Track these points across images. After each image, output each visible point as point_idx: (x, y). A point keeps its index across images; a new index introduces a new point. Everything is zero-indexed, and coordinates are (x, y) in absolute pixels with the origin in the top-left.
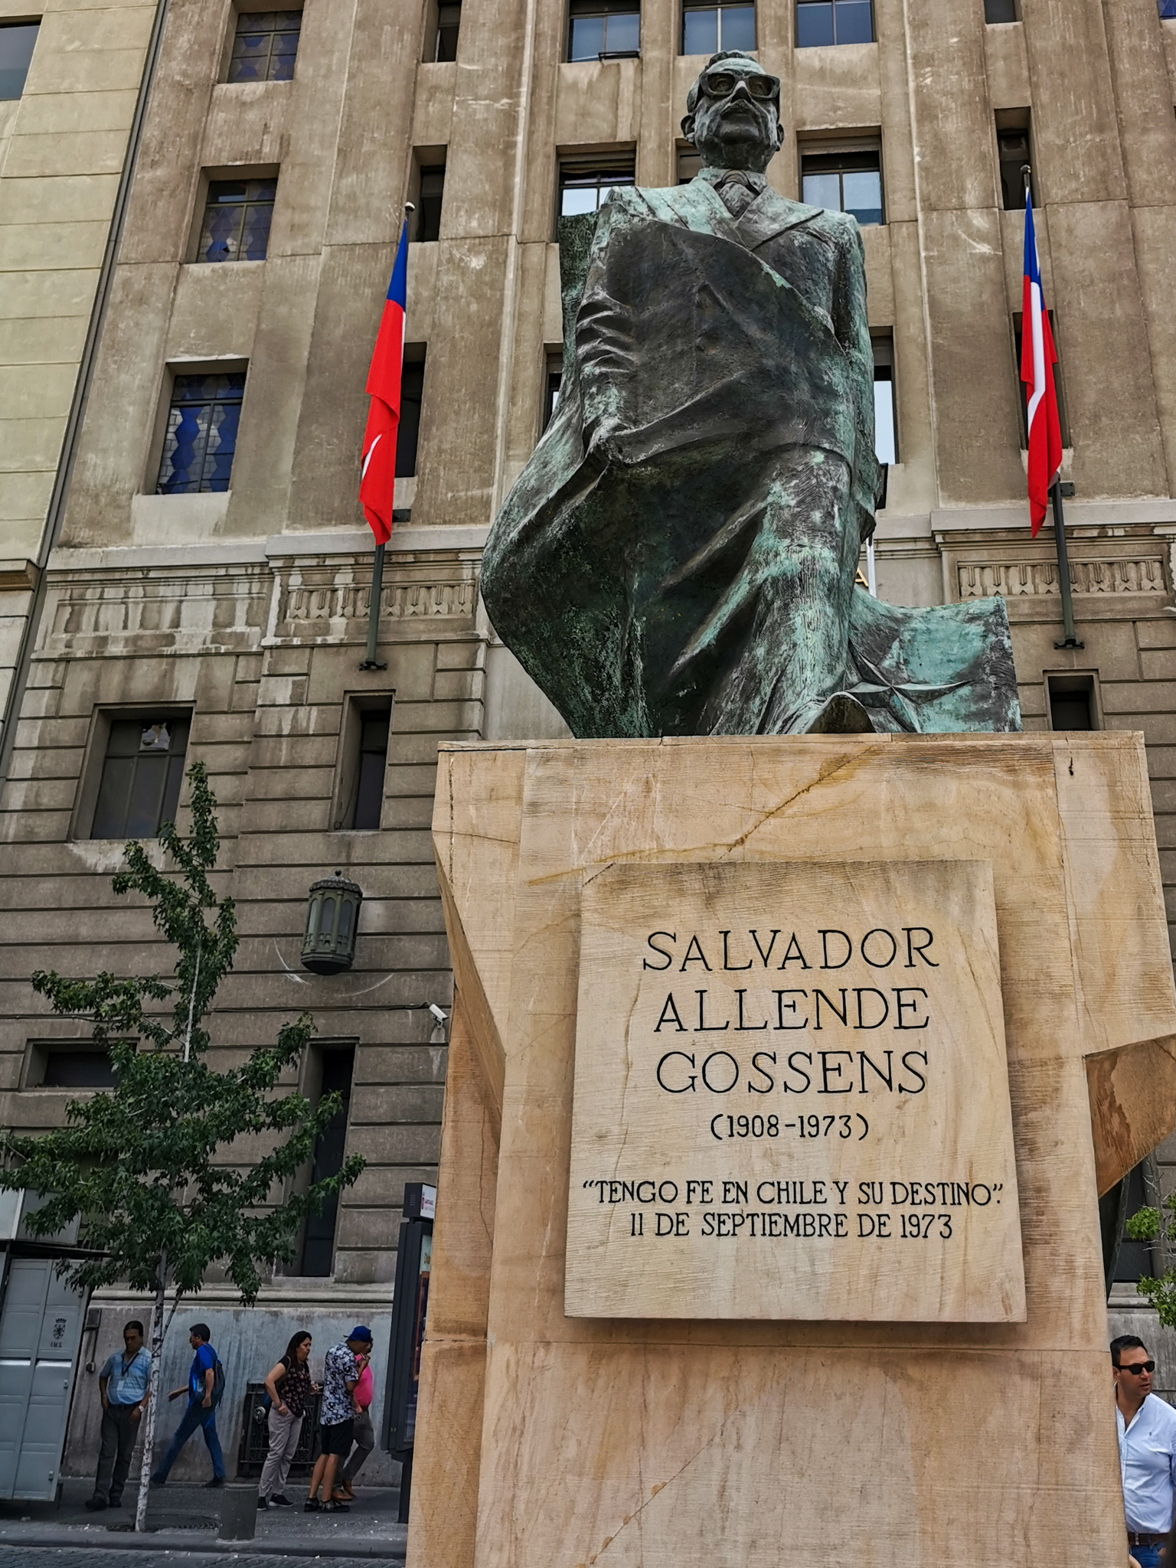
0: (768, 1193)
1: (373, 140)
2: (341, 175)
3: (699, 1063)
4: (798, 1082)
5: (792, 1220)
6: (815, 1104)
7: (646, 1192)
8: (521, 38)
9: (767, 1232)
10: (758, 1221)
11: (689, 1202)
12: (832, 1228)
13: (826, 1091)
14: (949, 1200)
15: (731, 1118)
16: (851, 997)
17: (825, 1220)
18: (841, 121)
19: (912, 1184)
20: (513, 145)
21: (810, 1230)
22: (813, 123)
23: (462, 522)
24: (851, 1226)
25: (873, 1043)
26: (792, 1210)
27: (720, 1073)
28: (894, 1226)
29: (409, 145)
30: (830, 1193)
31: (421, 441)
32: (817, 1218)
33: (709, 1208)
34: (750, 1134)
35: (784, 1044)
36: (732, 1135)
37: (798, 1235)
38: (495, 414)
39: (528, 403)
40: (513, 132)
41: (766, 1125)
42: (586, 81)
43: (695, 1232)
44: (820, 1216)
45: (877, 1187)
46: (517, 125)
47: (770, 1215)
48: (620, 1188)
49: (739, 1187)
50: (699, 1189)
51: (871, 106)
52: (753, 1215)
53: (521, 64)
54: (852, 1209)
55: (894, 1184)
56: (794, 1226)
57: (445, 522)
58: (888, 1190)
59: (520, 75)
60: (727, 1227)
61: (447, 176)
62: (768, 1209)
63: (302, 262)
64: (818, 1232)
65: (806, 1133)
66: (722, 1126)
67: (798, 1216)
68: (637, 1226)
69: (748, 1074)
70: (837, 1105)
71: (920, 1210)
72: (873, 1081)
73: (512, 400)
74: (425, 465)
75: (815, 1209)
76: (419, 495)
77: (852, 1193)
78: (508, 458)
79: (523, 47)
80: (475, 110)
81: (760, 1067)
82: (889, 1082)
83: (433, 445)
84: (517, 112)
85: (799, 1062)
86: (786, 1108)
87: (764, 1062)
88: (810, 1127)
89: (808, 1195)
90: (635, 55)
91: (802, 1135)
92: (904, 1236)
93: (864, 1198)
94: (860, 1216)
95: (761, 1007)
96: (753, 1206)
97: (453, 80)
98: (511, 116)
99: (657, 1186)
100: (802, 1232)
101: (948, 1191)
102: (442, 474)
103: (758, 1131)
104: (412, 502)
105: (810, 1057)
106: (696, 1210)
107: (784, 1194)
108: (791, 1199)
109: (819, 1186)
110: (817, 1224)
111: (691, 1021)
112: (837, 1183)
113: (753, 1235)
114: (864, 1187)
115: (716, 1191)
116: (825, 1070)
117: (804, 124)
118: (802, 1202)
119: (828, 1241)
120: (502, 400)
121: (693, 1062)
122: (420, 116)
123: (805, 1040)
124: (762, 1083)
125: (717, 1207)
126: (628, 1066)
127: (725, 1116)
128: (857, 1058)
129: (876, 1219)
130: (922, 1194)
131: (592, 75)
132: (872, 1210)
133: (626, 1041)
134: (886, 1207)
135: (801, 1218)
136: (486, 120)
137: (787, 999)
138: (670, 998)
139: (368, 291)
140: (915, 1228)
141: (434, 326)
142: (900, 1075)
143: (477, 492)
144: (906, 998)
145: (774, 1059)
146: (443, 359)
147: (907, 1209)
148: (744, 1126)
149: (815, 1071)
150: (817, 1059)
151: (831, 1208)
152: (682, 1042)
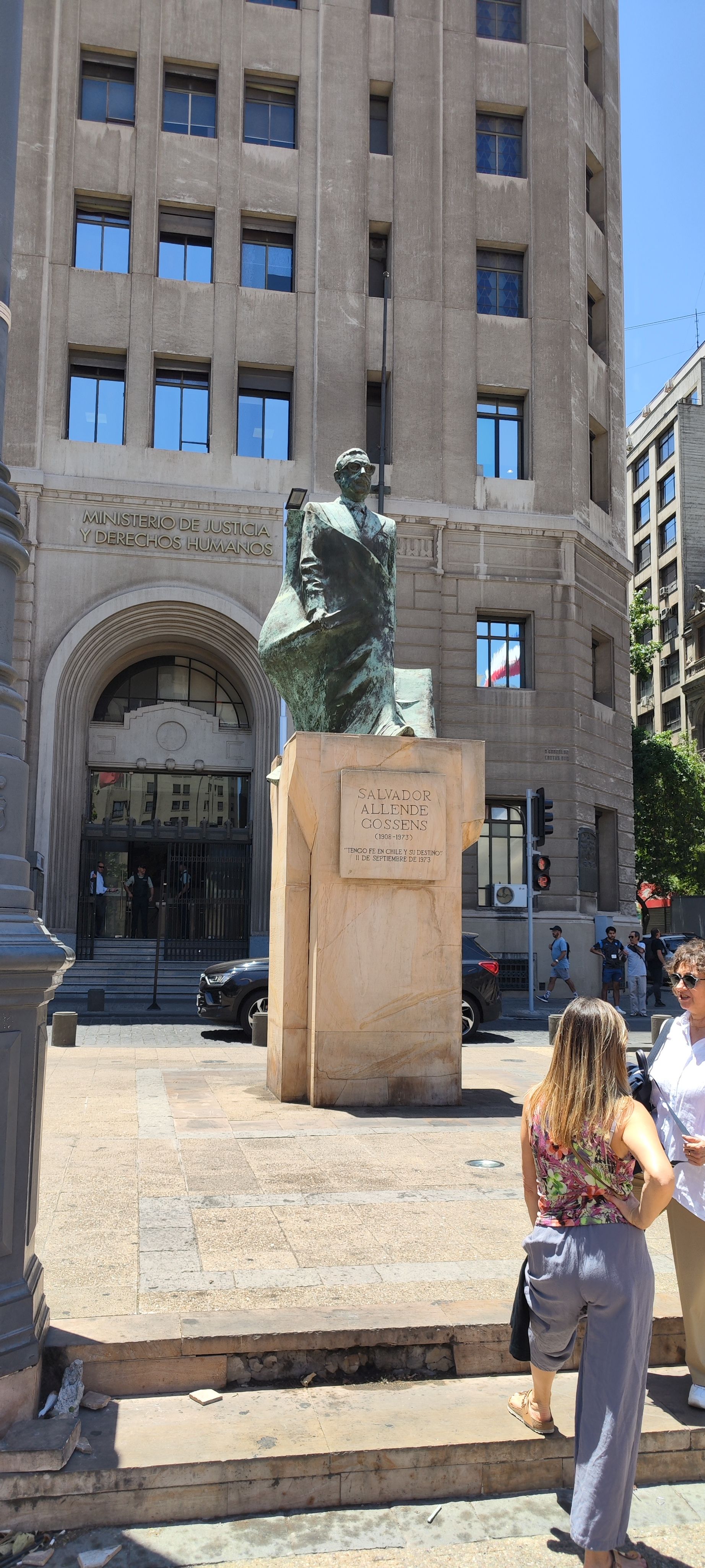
0: (389, 852)
3: (372, 821)
4: (396, 827)
6: (400, 832)
7: (360, 851)
9: (388, 860)
10: (386, 858)
11: (370, 853)
12: (403, 860)
13: (403, 829)
14: (430, 854)
15: (380, 834)
16: (410, 807)
17: (401, 858)
19: (422, 850)
21: (398, 860)
24: (407, 859)
25: (415, 819)
26: (394, 856)
27: (377, 824)
28: (417, 859)
30: (403, 852)
33: (374, 855)
34: (384, 838)
35: (393, 818)
36: (380, 838)
41: (388, 836)
43: (371, 860)
45: (414, 851)
47: (389, 857)
48: (353, 850)
49: (381, 850)
50: (372, 850)
52: (385, 856)
54: (408, 855)
55: (418, 850)
56: (394, 859)
58: (416, 851)
60: (379, 859)
62: (388, 855)
64: (400, 861)
66: (378, 836)
68: (358, 858)
69: (384, 825)
70: (405, 832)
71: (423, 856)
72: (414, 827)
75: (399, 855)
77: (408, 852)
81: (387, 823)
82: (418, 828)
85: (397, 822)
86: (393, 833)
88: (399, 837)
89: (398, 852)
91: (397, 839)
92: (419, 861)
93: (411, 853)
94: (410, 857)
95: (387, 808)
96: (385, 854)
99: (362, 849)
100: (396, 860)
101: (430, 852)
103: (386, 838)
105: (399, 821)
106: (372, 855)
107: (392, 852)
108: (394, 853)
109: (400, 850)
111: (370, 811)
112: (404, 850)
113: (385, 861)
114: (411, 851)
115: (376, 851)
116: (403, 824)
118: (396, 854)
119: (402, 863)
121: (370, 821)
123: (398, 817)
124: (388, 827)
125: (377, 854)
126: (354, 822)
127: (378, 834)
128: (411, 821)
129: (413, 858)
130: (424, 853)
132: (412, 856)
133: (354, 816)
134: (416, 855)
135: (396, 857)
137: (394, 807)
138: (365, 805)
140: (422, 860)
142: (420, 826)
144: (423, 808)
145: (390, 821)
147: (421, 856)
148: (382, 836)
149: (400, 824)
150: (401, 821)
151: (403, 855)
152: (368, 816)
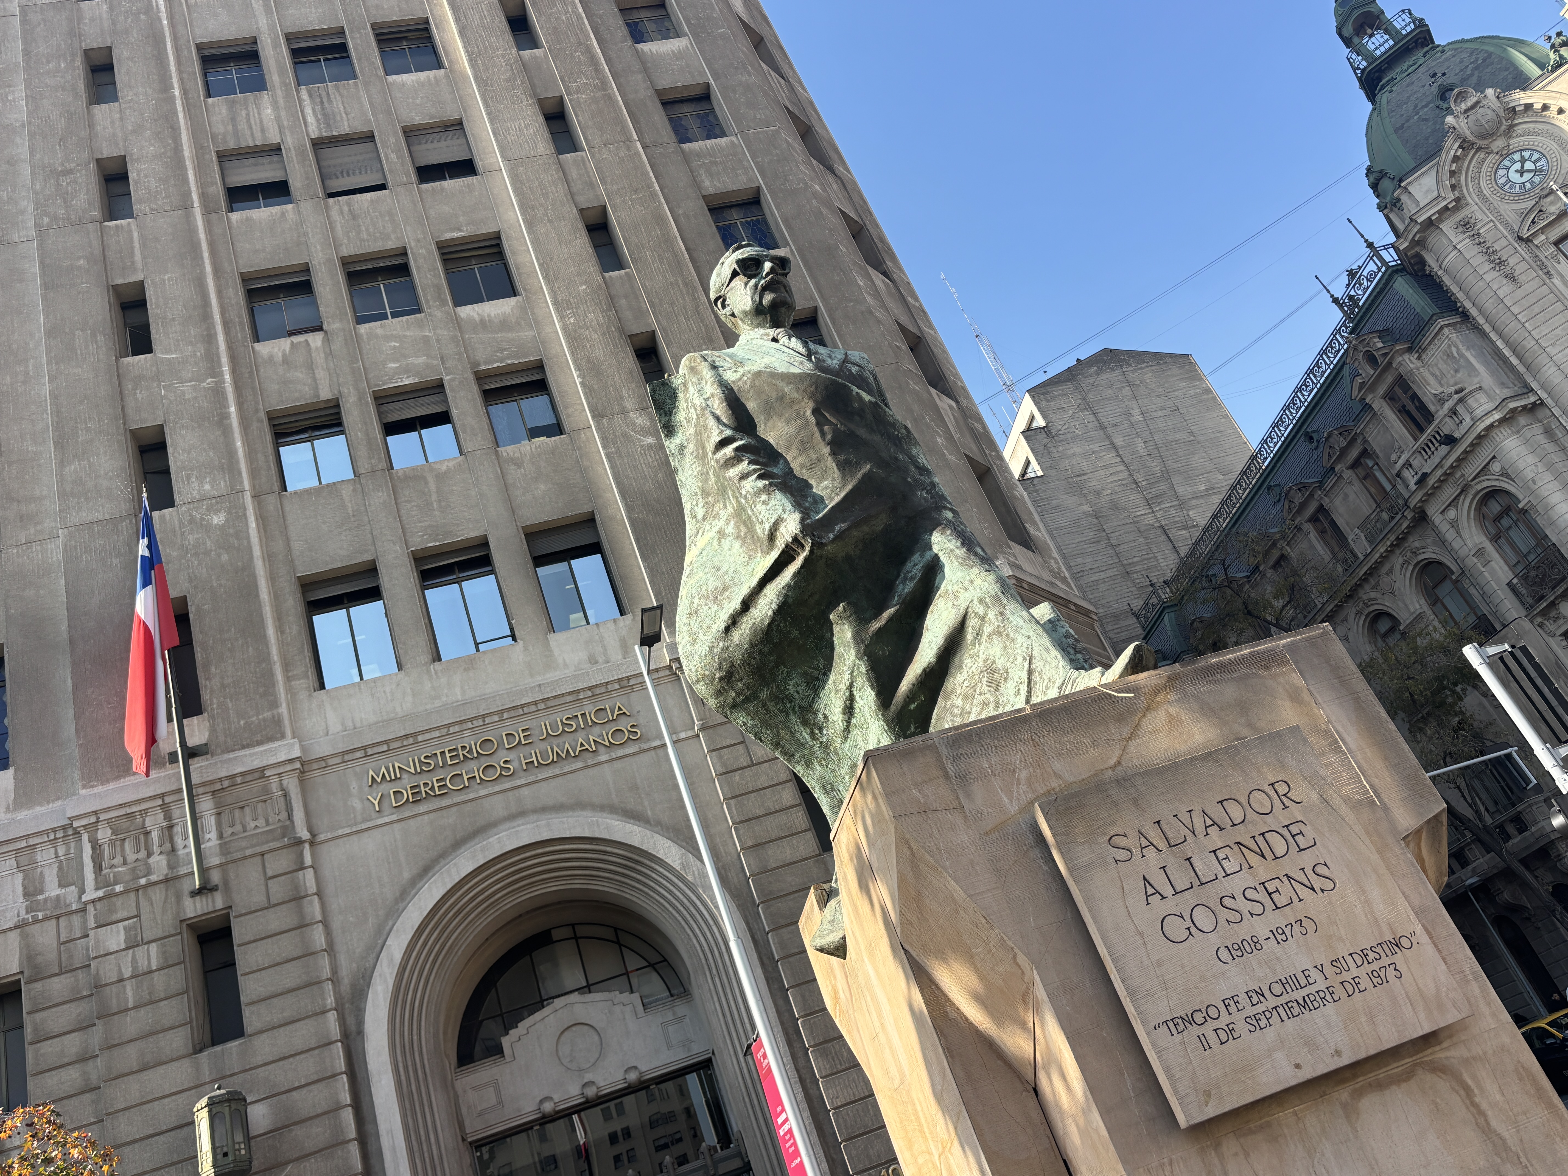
0: (1278, 989)
1: (88, 430)
2: (61, 464)
3: (1187, 916)
4: (1258, 909)
5: (1302, 1002)
6: (1278, 920)
7: (1199, 1018)
8: (211, 327)
9: (1291, 1016)
10: (1281, 1010)
11: (1230, 1014)
12: (1328, 997)
13: (1277, 908)
14: (1389, 954)
15: (1227, 947)
16: (1260, 840)
17: (1321, 993)
18: (508, 358)
19: (1362, 951)
20: (227, 416)
21: (1316, 1005)
22: (486, 363)
23: (260, 743)
24: (1339, 992)
25: (1289, 866)
26: (1299, 995)
27: (1203, 918)
28: (1365, 983)
29: (125, 430)
30: (1315, 975)
31: (202, 681)
32: (1316, 994)
33: (1245, 1014)
34: (1245, 954)
35: (1236, 885)
36: (1234, 959)
37: (1311, 1010)
38: (267, 644)
39: (295, 629)
40: (224, 404)
41: (1252, 945)
42: (280, 355)
43: (1245, 1033)
44: (1317, 992)
45: (1341, 960)
46: (227, 398)
47: (1286, 1004)
48: (1180, 1021)
49: (1256, 992)
50: (1232, 1003)
51: (530, 345)
52: (1275, 1008)
53: (218, 348)
54: (1334, 980)
55: (1351, 954)
56: (1304, 1004)
57: (244, 747)
58: (1349, 959)
59: (219, 357)
60: (1263, 1023)
61: (170, 450)
62: (1283, 1000)
63: (39, 548)
64: (1322, 1004)
65: (1280, 940)
66: (1224, 955)
67: (1304, 998)
68: (1205, 1043)
69: (1224, 914)
70: (1289, 914)
71: (1375, 966)
72: (1303, 892)
73: (280, 629)
74: (211, 701)
75: (1312, 989)
76: (213, 730)
77: (1329, 970)
78: (288, 679)
79: (216, 334)
80: (183, 392)
81: (1228, 906)
82: (1313, 889)
83: (216, 683)
84: (224, 388)
85: (1250, 894)
86: (1261, 928)
87: (1227, 902)
88: (1279, 935)
89: (1303, 982)
90: (319, 328)
91: (1279, 943)
92: (1375, 986)
93: (1338, 971)
94: (1342, 983)
95: (1206, 866)
96: (1272, 1002)
97: (154, 369)
98: (218, 392)
99: (1204, 1010)
100: (1312, 1008)
101: (1385, 947)
102: (230, 705)
103: (1249, 950)
104: (207, 736)
105: (1256, 889)
106: (1237, 1018)
107: (1287, 986)
108: (1294, 988)
109: (1306, 973)
110: (1318, 999)
111: (1168, 891)
112: (1316, 967)
113: (1282, 1021)
114: (1334, 963)
115: (1243, 1000)
116: (1270, 894)
117: (479, 365)
118: (1302, 988)
119: (1330, 1009)
120: (271, 631)
121: (1182, 917)
122: (130, 403)
123: (1246, 878)
124: (1233, 916)
125: (1250, 1011)
126: (1141, 935)
127: (1223, 948)
128: (1285, 879)
129: (1352, 981)
130: (1371, 956)
131: (284, 350)
132: (1347, 976)
133: (1131, 918)
134: (1355, 972)
135: (1306, 998)
136: (196, 398)
137: (1221, 855)
138: (1145, 879)
139: (115, 561)
140: (1378, 978)
141: (190, 580)
142: (1317, 883)
143: (267, 714)
144: (1294, 830)
145: (1234, 898)
146: (206, 607)
147: (1368, 968)
148: (1238, 950)
149: (1262, 896)
150: (1260, 888)
151: (1321, 985)
152: (1170, 906)
